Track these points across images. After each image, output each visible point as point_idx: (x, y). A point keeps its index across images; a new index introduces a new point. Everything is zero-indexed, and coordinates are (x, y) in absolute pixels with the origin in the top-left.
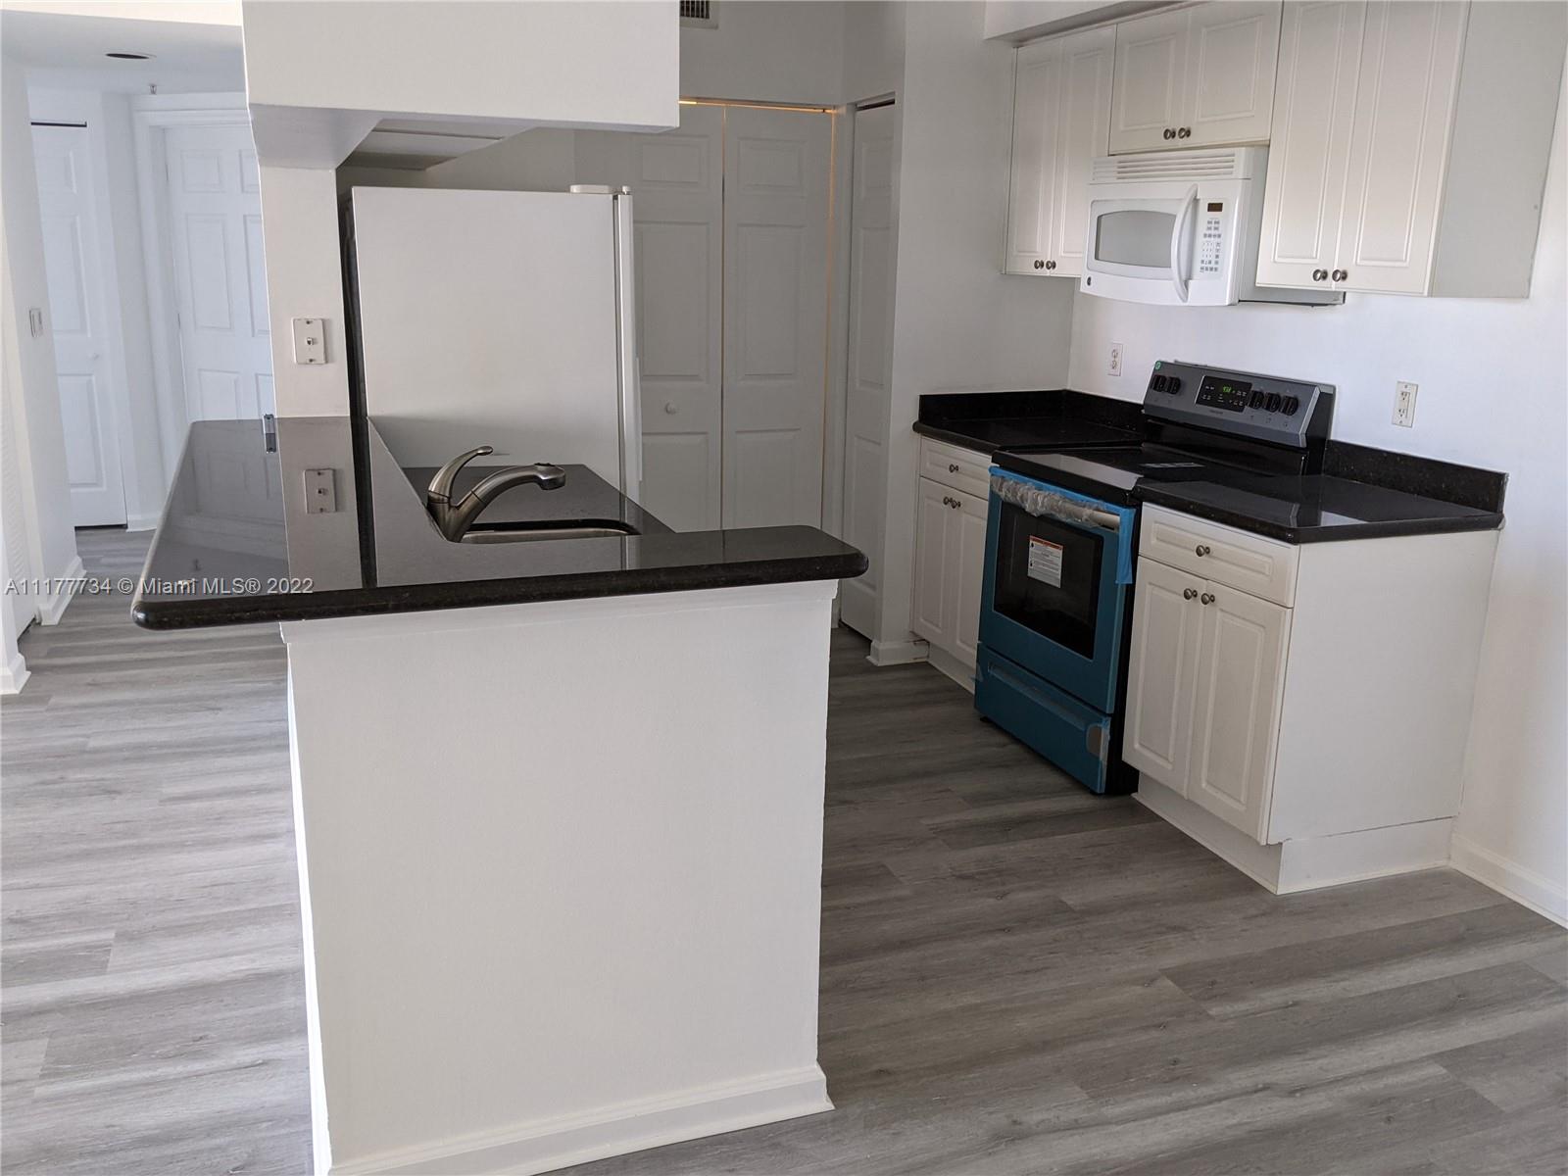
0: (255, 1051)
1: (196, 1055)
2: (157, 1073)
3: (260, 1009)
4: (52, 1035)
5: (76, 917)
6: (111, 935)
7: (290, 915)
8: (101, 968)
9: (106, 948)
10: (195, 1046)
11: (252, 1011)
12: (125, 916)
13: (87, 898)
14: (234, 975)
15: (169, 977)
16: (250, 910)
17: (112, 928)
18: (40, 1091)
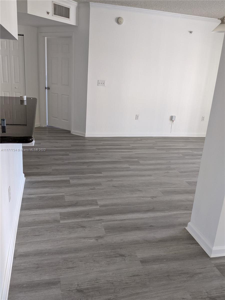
0: (31, 197)
1: (41, 197)
2: (47, 195)
3: (30, 203)
4: (65, 202)
5: (71, 228)
6: (61, 222)
7: (21, 224)
8: (61, 214)
9: (61, 219)
10: (41, 198)
11: (31, 203)
12: (59, 227)
13: (70, 233)
14: (34, 210)
15: (47, 211)
16: (30, 226)
17: (61, 224)
18: (64, 194)
